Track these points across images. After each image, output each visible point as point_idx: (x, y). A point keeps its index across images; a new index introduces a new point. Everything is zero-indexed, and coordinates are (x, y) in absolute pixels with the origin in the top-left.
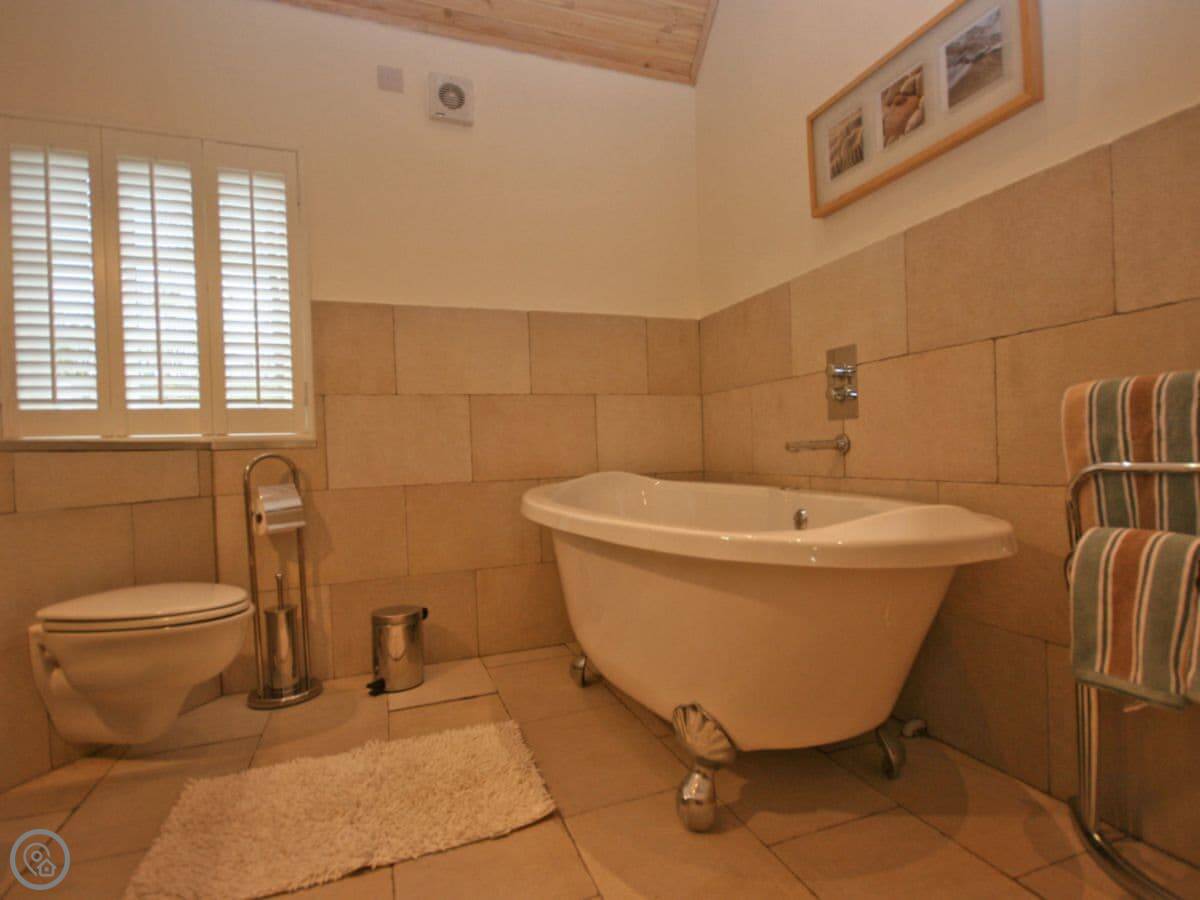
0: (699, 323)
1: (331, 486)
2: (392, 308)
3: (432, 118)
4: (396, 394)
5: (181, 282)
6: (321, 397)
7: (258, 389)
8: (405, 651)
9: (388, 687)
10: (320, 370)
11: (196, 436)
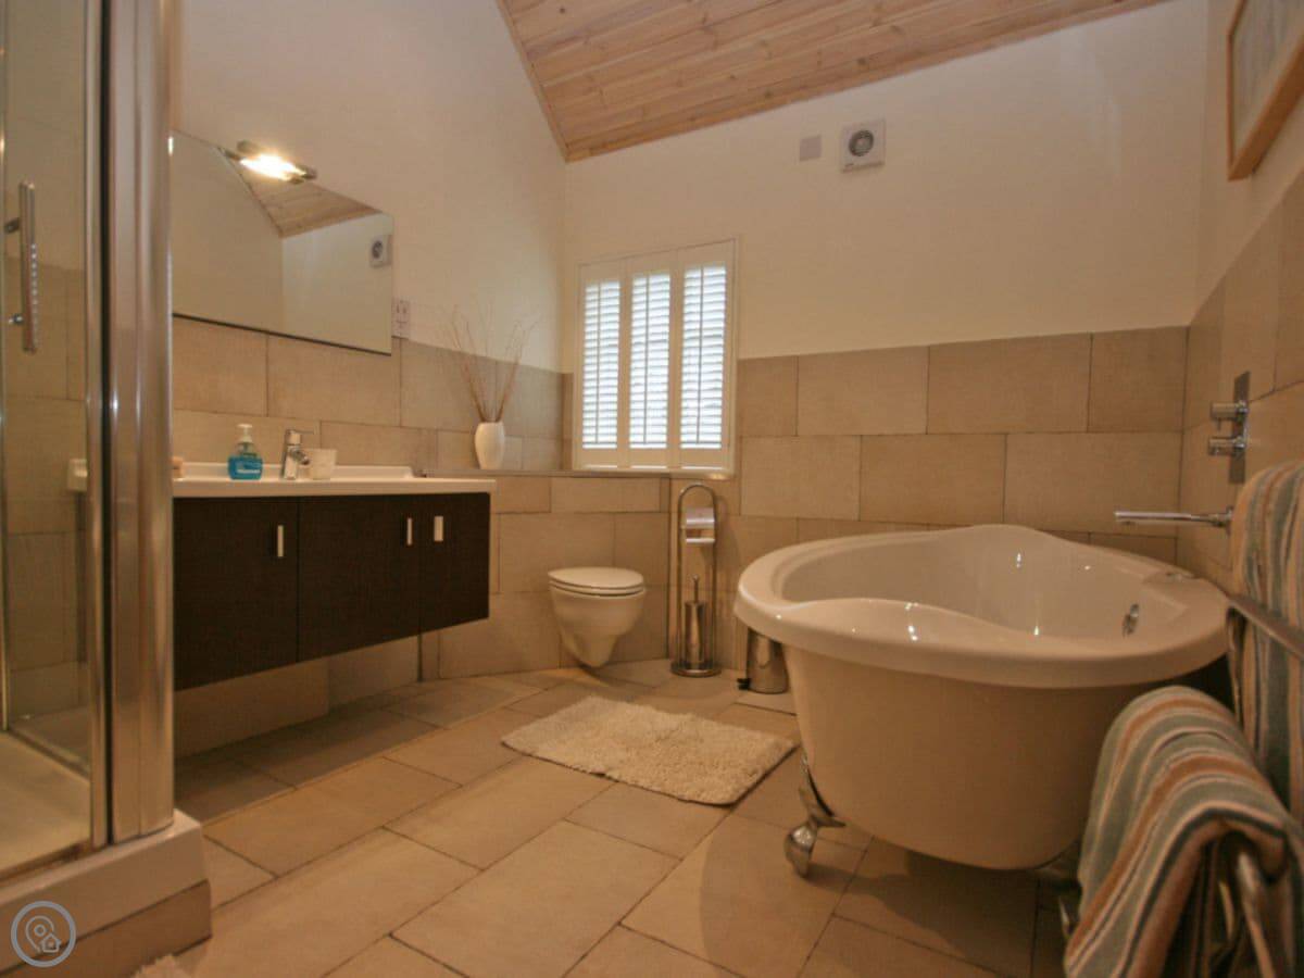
0: (1188, 330)
1: (743, 513)
2: (797, 358)
3: (845, 171)
4: (796, 436)
5: (660, 356)
6: (740, 439)
7: (698, 434)
8: (769, 662)
9: (752, 686)
10: (740, 417)
11: (663, 468)
